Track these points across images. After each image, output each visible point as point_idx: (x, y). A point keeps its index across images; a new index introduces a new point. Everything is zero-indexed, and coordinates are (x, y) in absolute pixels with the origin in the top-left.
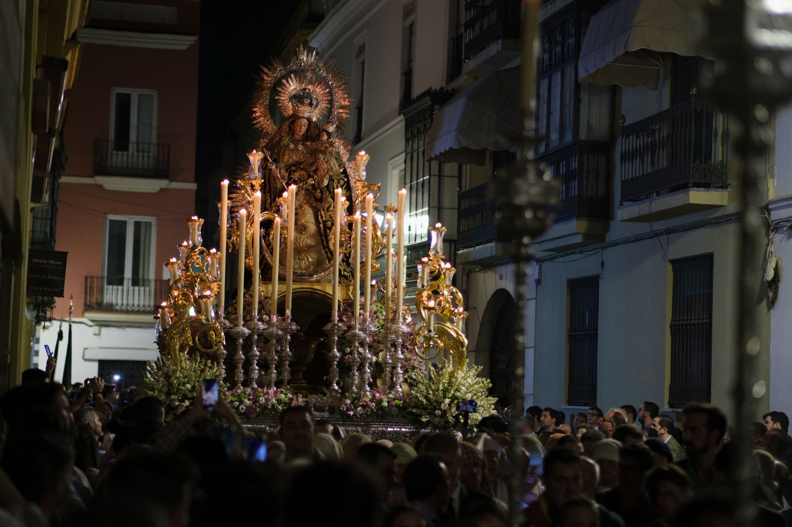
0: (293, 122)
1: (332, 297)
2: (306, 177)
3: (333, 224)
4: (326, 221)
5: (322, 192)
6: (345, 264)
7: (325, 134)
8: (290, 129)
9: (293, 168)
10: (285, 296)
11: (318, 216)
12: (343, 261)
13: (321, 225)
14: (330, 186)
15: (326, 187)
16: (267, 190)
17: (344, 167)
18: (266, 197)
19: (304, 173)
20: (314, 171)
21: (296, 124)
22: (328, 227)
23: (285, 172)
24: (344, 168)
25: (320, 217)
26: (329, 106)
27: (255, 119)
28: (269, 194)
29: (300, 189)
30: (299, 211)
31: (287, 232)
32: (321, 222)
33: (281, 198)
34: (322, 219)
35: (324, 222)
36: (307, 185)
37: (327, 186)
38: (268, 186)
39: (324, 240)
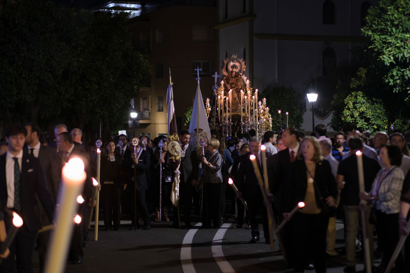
0: (232, 73)
2: (235, 86)
5: (239, 90)
7: (239, 75)
9: (232, 84)
13: (239, 98)
19: (234, 85)
20: (237, 84)
30: (234, 95)
36: (235, 88)
37: (241, 88)
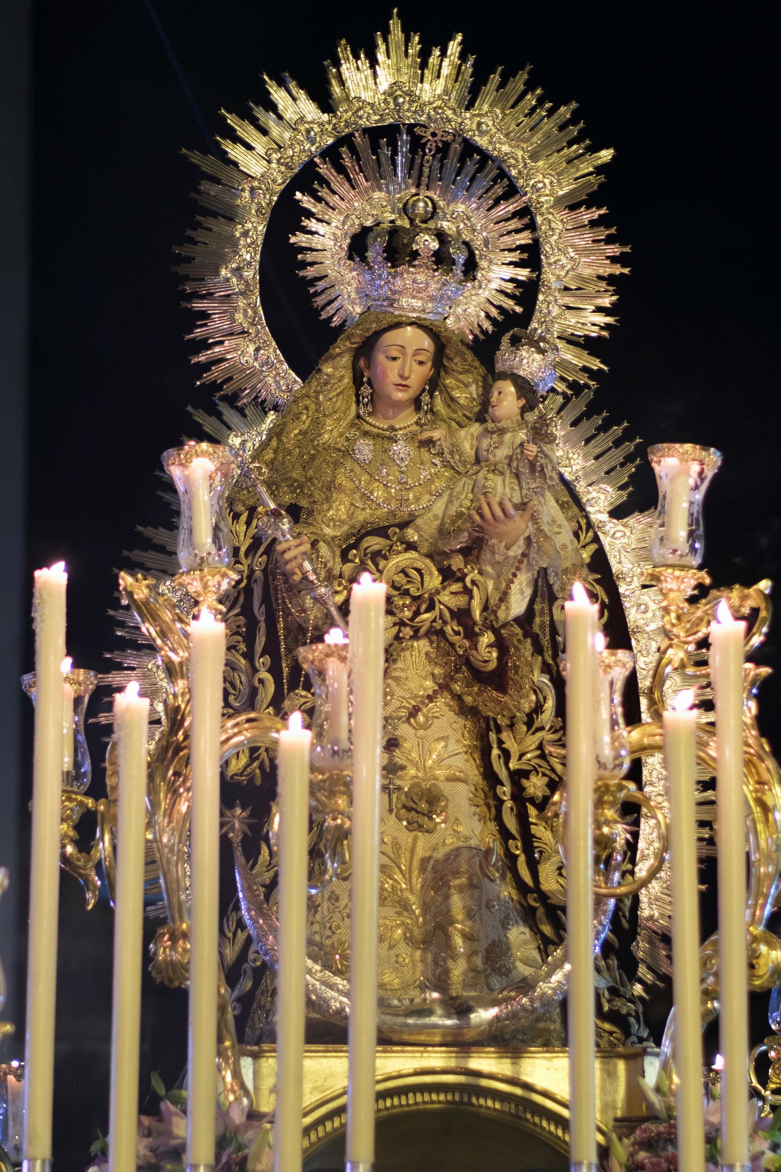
1: (565, 1113)
2: (430, 580)
3: (555, 784)
4: (526, 774)
5: (501, 645)
6: (614, 963)
7: (510, 389)
8: (358, 381)
10: (341, 1110)
11: (490, 748)
12: (606, 948)
13: (499, 790)
14: (537, 620)
15: (517, 620)
16: (260, 641)
17: (596, 539)
18: (255, 670)
19: (421, 563)
20: (465, 552)
21: (381, 358)
22: (532, 800)
23: (338, 559)
24: (594, 547)
25: (495, 752)
26: (523, 274)
27: (203, 345)
28: (267, 659)
29: (407, 632)
30: (404, 730)
31: (351, 802)
32: (503, 775)
33: (320, 646)
34: (506, 764)
35: (518, 777)
36: (436, 612)
37: (526, 620)
38: (262, 625)
39: (516, 857)
